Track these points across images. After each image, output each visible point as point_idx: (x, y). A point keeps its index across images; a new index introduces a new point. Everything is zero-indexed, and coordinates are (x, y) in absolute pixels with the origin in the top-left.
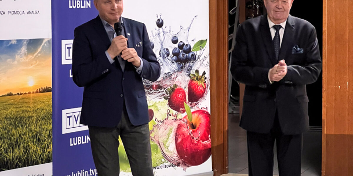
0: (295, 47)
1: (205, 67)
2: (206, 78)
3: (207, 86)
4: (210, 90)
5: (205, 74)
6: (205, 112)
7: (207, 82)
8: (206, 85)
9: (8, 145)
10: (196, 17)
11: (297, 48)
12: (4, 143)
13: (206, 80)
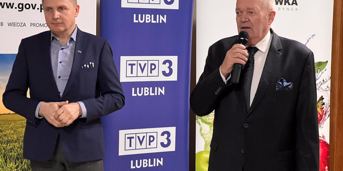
0: (280, 82)
1: (323, 92)
2: (324, 104)
3: (324, 113)
4: (329, 117)
5: (323, 100)
6: (321, 141)
7: (324, 109)
8: (324, 111)
9: (27, 165)
10: (313, 36)
11: (283, 83)
12: (22, 163)
13: (323, 106)
